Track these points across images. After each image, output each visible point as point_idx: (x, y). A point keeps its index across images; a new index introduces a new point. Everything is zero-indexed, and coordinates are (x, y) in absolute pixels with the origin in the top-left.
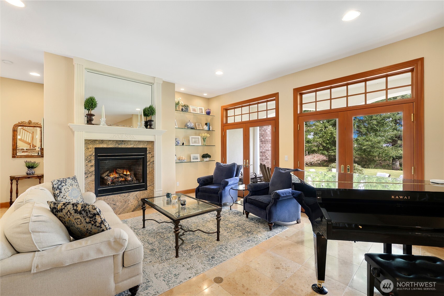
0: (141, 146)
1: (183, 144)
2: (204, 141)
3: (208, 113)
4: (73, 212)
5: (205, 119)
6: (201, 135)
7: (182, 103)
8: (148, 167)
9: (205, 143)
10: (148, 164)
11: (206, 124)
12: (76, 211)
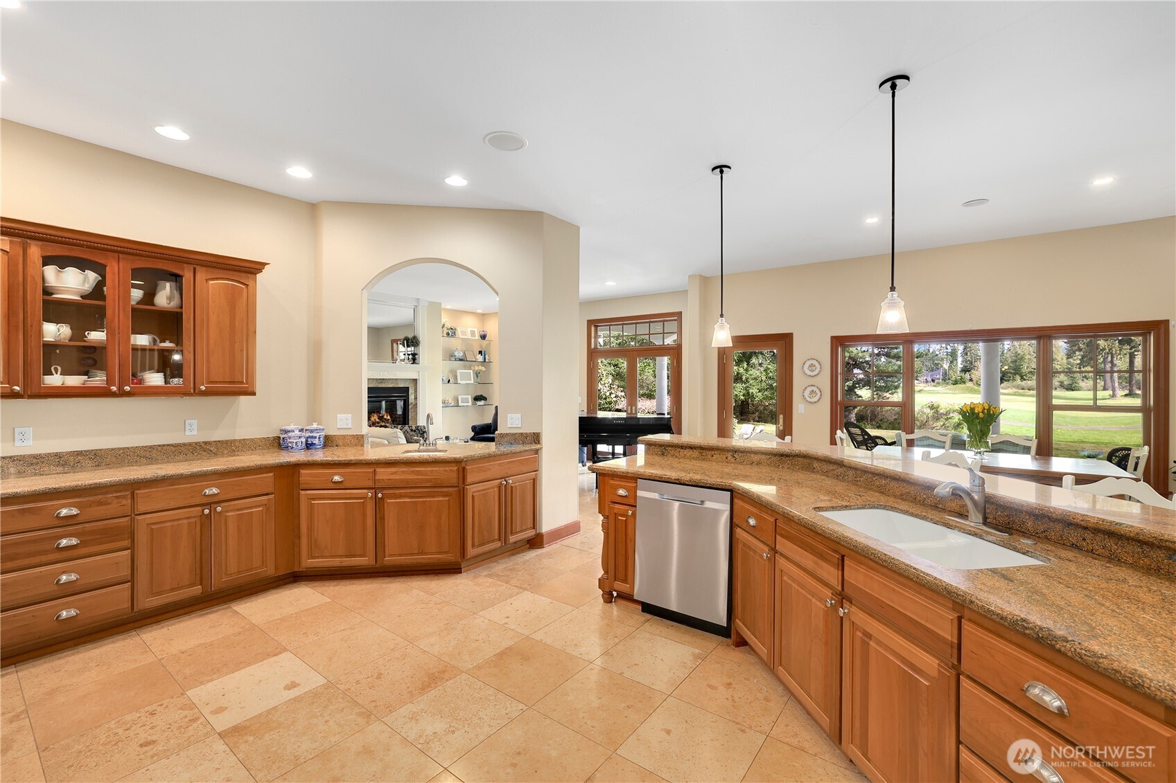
0: (401, 385)
1: (449, 381)
2: (477, 376)
3: (483, 337)
4: (409, 431)
5: (478, 345)
6: (472, 368)
7: (448, 325)
8: (410, 411)
9: (479, 380)
10: (410, 407)
11: (480, 352)
12: (412, 430)
